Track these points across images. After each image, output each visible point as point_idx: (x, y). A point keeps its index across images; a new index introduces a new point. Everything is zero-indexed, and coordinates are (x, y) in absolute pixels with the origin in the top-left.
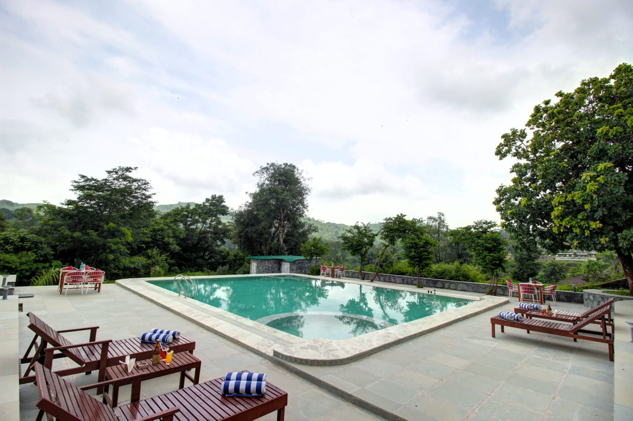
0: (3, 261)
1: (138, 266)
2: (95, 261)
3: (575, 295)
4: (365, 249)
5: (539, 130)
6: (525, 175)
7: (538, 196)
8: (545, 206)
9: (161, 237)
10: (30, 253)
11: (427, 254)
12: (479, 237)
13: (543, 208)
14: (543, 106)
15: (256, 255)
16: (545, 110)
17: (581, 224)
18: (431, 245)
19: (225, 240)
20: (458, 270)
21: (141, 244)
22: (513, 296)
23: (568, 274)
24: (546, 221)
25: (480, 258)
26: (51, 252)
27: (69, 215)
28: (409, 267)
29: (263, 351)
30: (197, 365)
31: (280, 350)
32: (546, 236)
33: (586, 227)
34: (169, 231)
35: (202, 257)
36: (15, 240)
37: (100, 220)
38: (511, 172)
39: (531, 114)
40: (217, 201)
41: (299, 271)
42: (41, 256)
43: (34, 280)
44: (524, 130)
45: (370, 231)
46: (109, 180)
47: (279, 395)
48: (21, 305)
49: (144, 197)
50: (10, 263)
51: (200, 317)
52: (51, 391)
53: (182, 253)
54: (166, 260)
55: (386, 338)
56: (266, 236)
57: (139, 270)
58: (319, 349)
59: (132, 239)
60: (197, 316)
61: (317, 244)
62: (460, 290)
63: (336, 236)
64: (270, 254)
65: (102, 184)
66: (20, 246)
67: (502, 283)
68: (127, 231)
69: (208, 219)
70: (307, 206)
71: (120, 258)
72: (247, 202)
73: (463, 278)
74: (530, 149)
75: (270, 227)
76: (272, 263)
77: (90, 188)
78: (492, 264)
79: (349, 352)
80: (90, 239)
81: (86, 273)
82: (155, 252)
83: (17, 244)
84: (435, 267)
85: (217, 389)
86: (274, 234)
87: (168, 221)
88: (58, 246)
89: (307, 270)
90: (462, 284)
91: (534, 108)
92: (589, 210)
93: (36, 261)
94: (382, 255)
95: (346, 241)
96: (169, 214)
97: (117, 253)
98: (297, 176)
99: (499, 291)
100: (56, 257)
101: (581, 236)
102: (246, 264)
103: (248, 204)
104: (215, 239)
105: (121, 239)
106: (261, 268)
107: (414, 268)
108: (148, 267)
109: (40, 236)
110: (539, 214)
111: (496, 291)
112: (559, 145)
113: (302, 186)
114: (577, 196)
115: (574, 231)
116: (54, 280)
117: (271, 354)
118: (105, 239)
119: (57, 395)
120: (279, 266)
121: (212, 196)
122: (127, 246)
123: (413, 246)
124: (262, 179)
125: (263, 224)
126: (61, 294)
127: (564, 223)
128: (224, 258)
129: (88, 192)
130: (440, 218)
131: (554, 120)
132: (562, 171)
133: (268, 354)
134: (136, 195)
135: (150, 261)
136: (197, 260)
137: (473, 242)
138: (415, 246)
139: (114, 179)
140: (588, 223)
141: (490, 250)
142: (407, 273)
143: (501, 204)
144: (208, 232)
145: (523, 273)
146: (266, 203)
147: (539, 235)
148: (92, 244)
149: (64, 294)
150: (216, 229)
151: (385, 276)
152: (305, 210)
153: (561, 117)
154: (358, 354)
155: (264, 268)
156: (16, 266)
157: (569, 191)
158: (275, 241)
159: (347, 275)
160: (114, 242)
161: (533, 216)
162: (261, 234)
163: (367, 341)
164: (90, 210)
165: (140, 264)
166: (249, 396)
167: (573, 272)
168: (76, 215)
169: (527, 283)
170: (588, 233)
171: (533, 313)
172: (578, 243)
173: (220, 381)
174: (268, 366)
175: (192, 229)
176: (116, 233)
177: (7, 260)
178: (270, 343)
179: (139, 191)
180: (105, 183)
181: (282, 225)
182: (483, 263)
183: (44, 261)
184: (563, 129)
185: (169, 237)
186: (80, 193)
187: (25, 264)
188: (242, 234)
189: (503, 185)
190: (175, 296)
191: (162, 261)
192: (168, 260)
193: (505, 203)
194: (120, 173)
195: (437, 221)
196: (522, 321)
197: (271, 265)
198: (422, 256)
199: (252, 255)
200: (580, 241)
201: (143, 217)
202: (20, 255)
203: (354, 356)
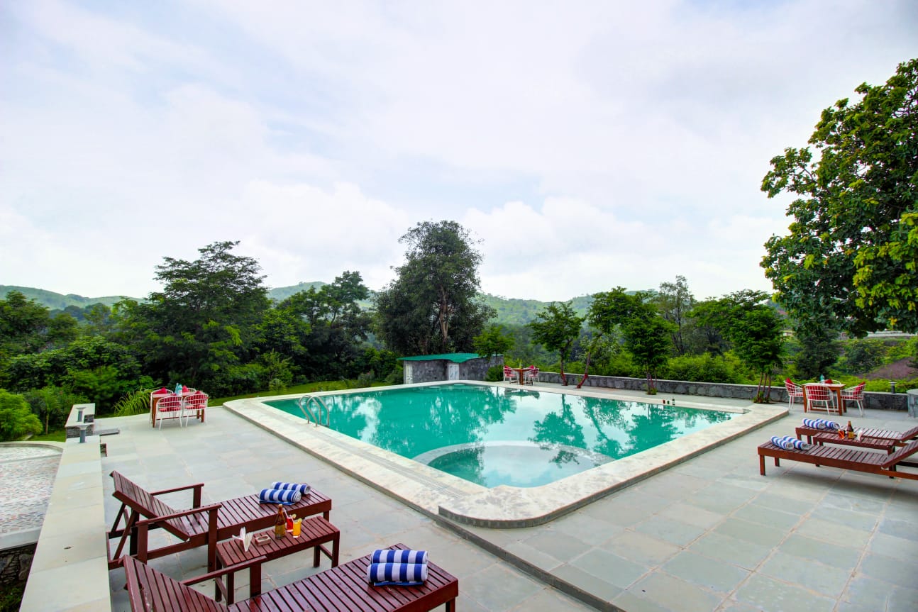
0: (77, 380)
1: (252, 376)
2: (195, 373)
3: (894, 398)
4: (566, 341)
5: (830, 149)
6: (810, 219)
7: (833, 251)
8: (843, 267)
9: (279, 335)
10: (110, 368)
11: (659, 344)
12: (739, 317)
13: (839, 270)
14: (837, 109)
15: (411, 355)
16: (840, 117)
17: (901, 293)
18: (666, 331)
19: (366, 334)
20: (709, 366)
21: (254, 347)
22: (795, 403)
23: (886, 358)
24: (845, 289)
25: (743, 348)
26: (137, 365)
27: (155, 313)
28: (633, 365)
29: (425, 507)
30: (335, 537)
31: (448, 507)
32: (847, 311)
33: (909, 297)
34: (290, 325)
35: (337, 360)
36: (90, 351)
37: (196, 318)
38: (788, 214)
39: (817, 123)
40: (351, 280)
41: (473, 375)
42: (125, 371)
43: (118, 407)
44: (807, 150)
45: (574, 314)
46: (203, 262)
47: (447, 583)
48: (103, 447)
49: (252, 281)
50: (87, 383)
51: (337, 455)
52: (146, 598)
53: (309, 355)
54: (289, 366)
55: (599, 482)
56: (422, 327)
57: (253, 382)
58: (502, 504)
59: (241, 341)
60: (334, 454)
61: (496, 335)
62: (713, 396)
63: (524, 318)
64: (430, 352)
65: (194, 268)
66: (96, 359)
67: (778, 383)
68: (234, 331)
69: (341, 307)
70: (479, 282)
71: (228, 368)
72: (394, 280)
73: (717, 377)
74: (816, 178)
75: (428, 314)
76: (434, 365)
77: (181, 274)
78: (762, 357)
79: (545, 506)
80: (186, 343)
81: (184, 397)
82: (272, 356)
83: (92, 357)
84: (673, 363)
85: (362, 575)
86: (434, 323)
87: (286, 312)
88: (145, 355)
89: (484, 373)
90: (716, 386)
91: (821, 114)
92: (913, 271)
93: (119, 378)
94: (593, 348)
95: (538, 331)
96: (287, 303)
97: (222, 361)
98: (462, 238)
99: (773, 395)
100: (144, 372)
101: (902, 312)
102: (398, 366)
103: (394, 283)
104: (353, 334)
105: (226, 342)
106: (418, 373)
107: (642, 366)
108: (266, 377)
109: (121, 343)
110: (834, 279)
111: (769, 395)
112: (863, 169)
113: (470, 252)
114: (893, 249)
115: (891, 304)
116: (144, 404)
117: (436, 512)
118: (206, 343)
119: (153, 604)
120: (443, 369)
121: (344, 273)
122: (235, 350)
123: (638, 334)
124: (413, 247)
125: (418, 310)
126: (154, 426)
127: (873, 293)
128: (367, 359)
129: (177, 281)
130: (680, 284)
131: (854, 131)
132: (868, 212)
133: (431, 511)
134: (241, 279)
135: (267, 370)
136: (330, 364)
137: (731, 323)
138: (641, 334)
139: (210, 260)
140: (912, 291)
141: (758, 336)
142: (631, 373)
143: (773, 265)
144: (342, 325)
145: (813, 361)
146: (420, 281)
147: (834, 310)
148: (189, 351)
149: (158, 426)
150: (353, 319)
151: (599, 378)
152: (477, 287)
153: (866, 125)
154: (558, 510)
155: (423, 372)
156: (94, 386)
157: (881, 241)
158: (437, 334)
159: (542, 379)
160: (218, 346)
161: (824, 282)
162: (416, 325)
163: (572, 488)
164: (182, 305)
165: (254, 374)
166: (406, 584)
167: (894, 355)
168: (164, 312)
169: (817, 384)
170: (913, 307)
171: (826, 436)
172: (897, 322)
173: (365, 561)
174: (432, 530)
175: (320, 321)
176: (220, 335)
177: (82, 379)
178: (434, 493)
179: (244, 274)
180: (198, 266)
181: (444, 311)
182: (747, 356)
183: (129, 378)
184: (870, 145)
185: (290, 334)
186: (166, 282)
187: (105, 382)
188: (389, 326)
189: (775, 235)
190: (302, 425)
191: (283, 368)
192: (292, 367)
193: (780, 264)
194: (217, 251)
195: (675, 289)
196: (807, 451)
197: (432, 369)
198: (652, 348)
199: (406, 355)
200: (899, 319)
201: (253, 310)
202: (97, 371)
203: (553, 512)
